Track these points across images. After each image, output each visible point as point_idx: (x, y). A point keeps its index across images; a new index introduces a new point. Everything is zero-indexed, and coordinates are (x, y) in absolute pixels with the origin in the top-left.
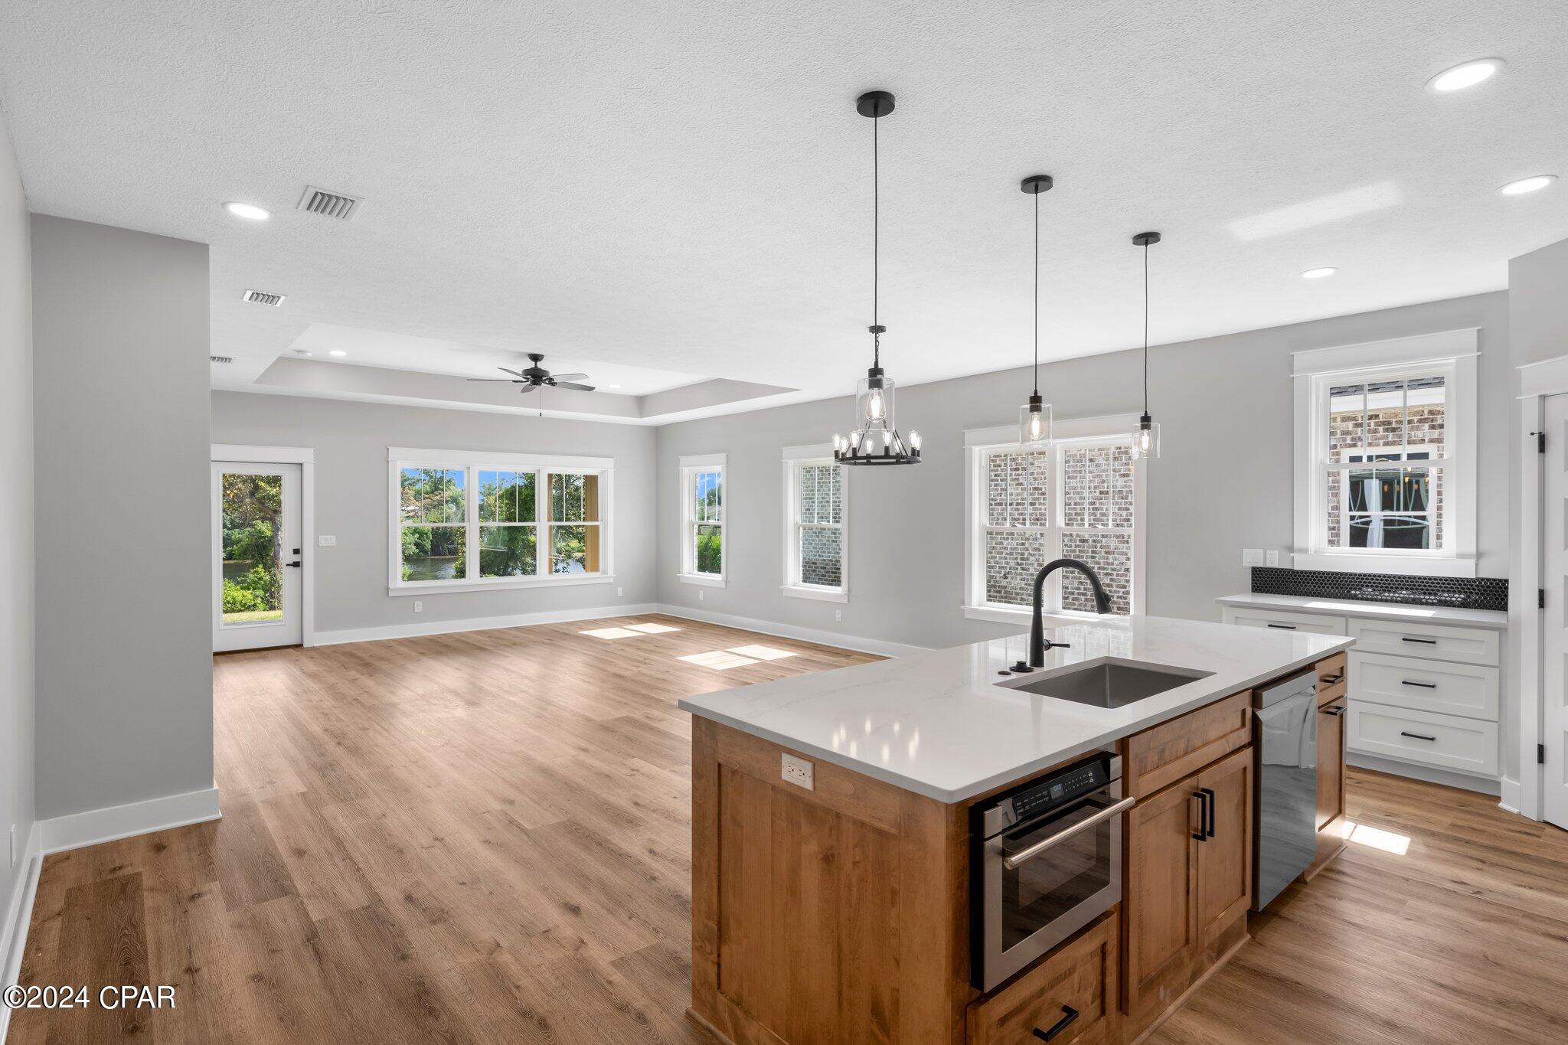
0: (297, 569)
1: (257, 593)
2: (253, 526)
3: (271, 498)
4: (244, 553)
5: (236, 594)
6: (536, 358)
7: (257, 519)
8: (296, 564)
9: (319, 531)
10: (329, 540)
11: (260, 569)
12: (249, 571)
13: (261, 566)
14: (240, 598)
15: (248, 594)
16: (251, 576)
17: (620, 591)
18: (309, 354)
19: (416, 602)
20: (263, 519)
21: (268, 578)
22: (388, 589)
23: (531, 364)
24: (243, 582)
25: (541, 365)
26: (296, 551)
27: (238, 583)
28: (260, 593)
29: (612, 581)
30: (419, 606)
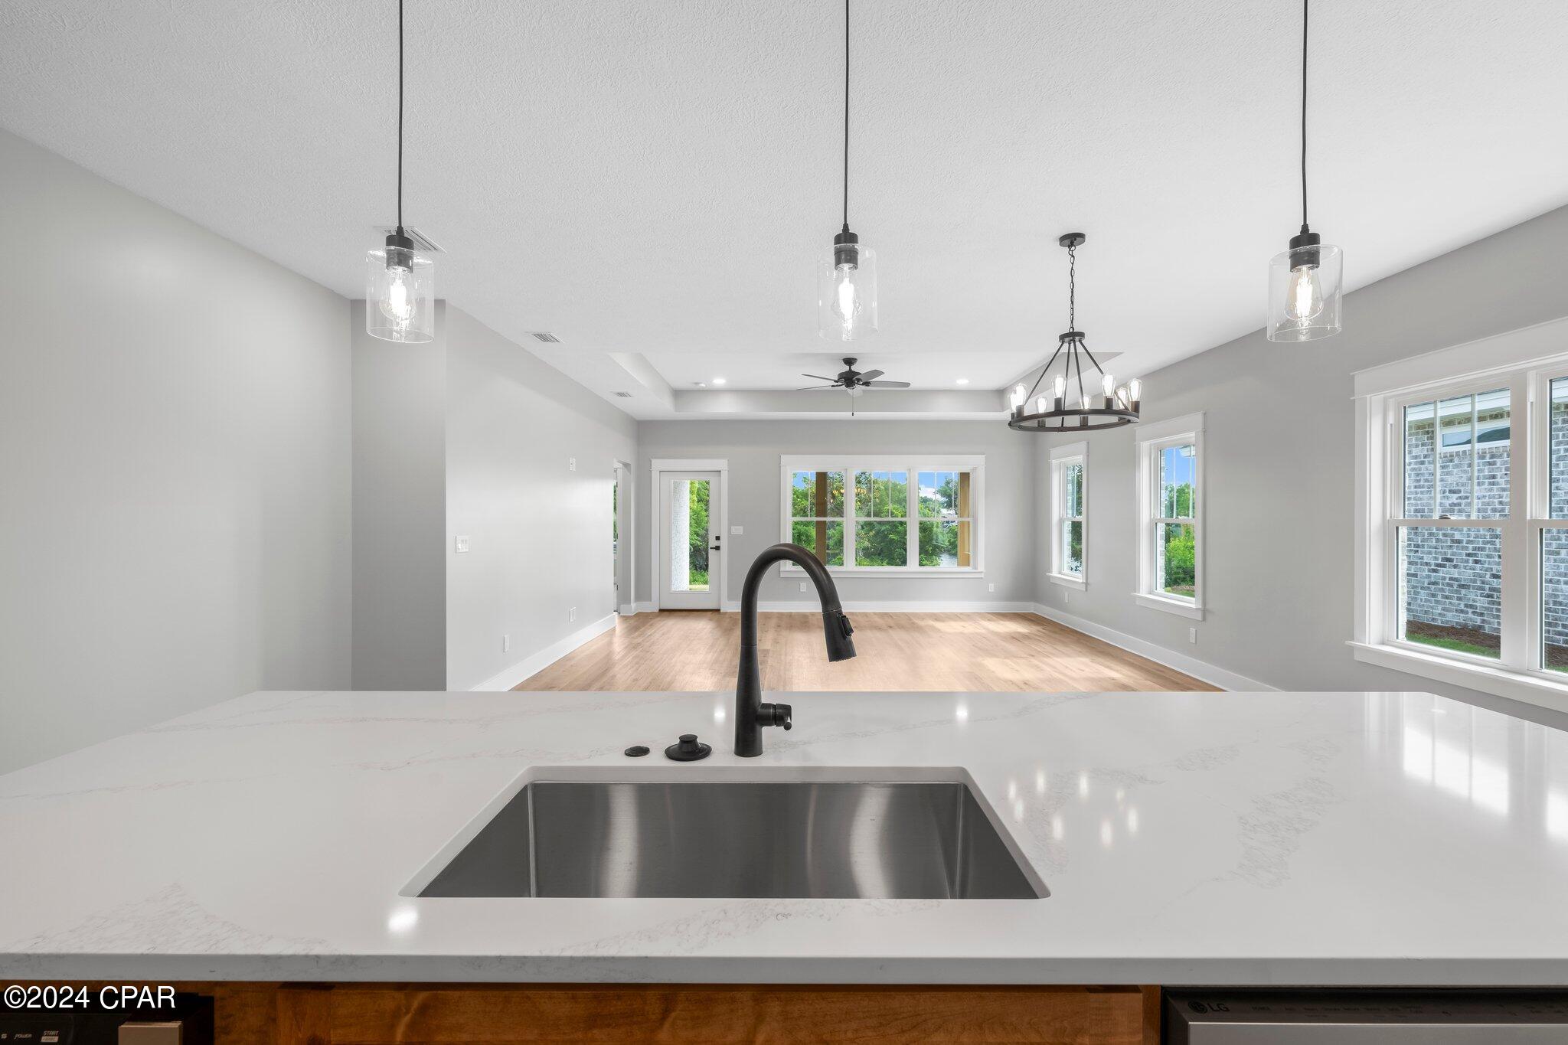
0: (718, 552)
6: (849, 361)
8: (717, 548)
9: (731, 523)
10: (738, 530)
17: (992, 588)
18: (703, 385)
19: (801, 584)
23: (846, 368)
25: (854, 368)
26: (717, 537)
29: (982, 576)
30: (803, 587)
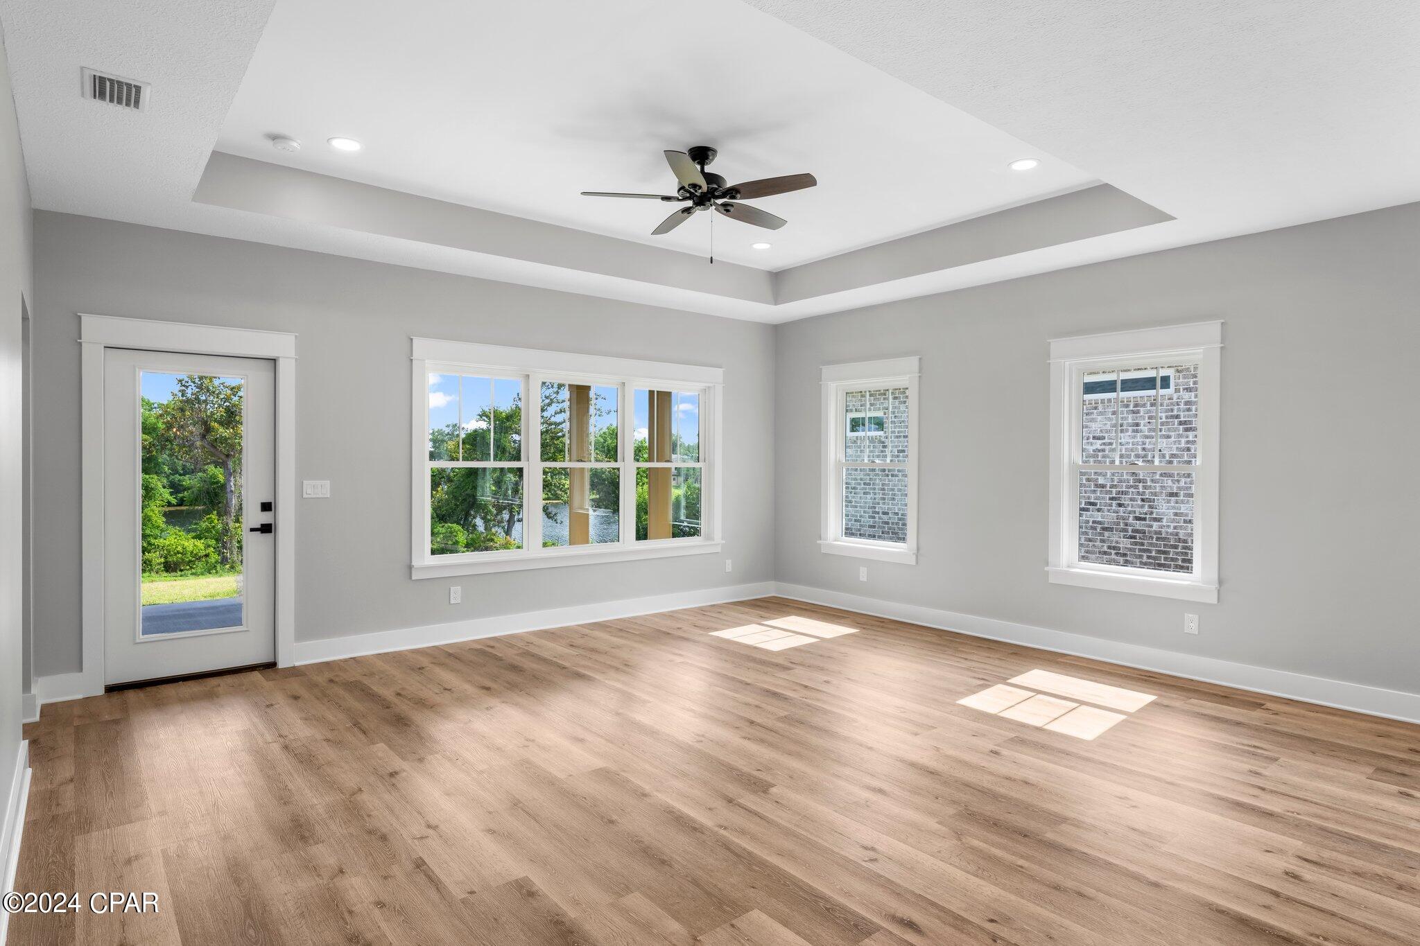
0: (268, 537)
1: (210, 543)
2: (205, 471)
3: (224, 440)
4: (194, 501)
5: (186, 544)
6: (701, 154)
7: (208, 464)
8: (266, 529)
9: (305, 471)
10: (318, 489)
11: (214, 516)
12: (200, 520)
13: (215, 512)
14: (191, 548)
15: (200, 544)
16: (204, 525)
17: (729, 566)
19: (452, 589)
20: (217, 464)
21: (220, 526)
22: (410, 567)
24: (194, 530)
26: (266, 507)
27: (189, 531)
28: (213, 542)
29: (719, 549)
30: (456, 593)
